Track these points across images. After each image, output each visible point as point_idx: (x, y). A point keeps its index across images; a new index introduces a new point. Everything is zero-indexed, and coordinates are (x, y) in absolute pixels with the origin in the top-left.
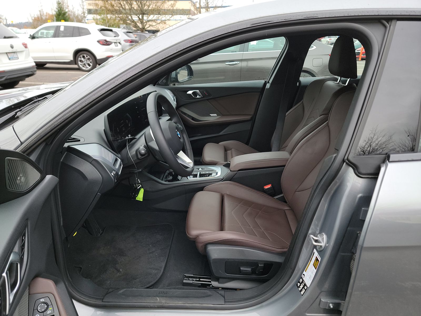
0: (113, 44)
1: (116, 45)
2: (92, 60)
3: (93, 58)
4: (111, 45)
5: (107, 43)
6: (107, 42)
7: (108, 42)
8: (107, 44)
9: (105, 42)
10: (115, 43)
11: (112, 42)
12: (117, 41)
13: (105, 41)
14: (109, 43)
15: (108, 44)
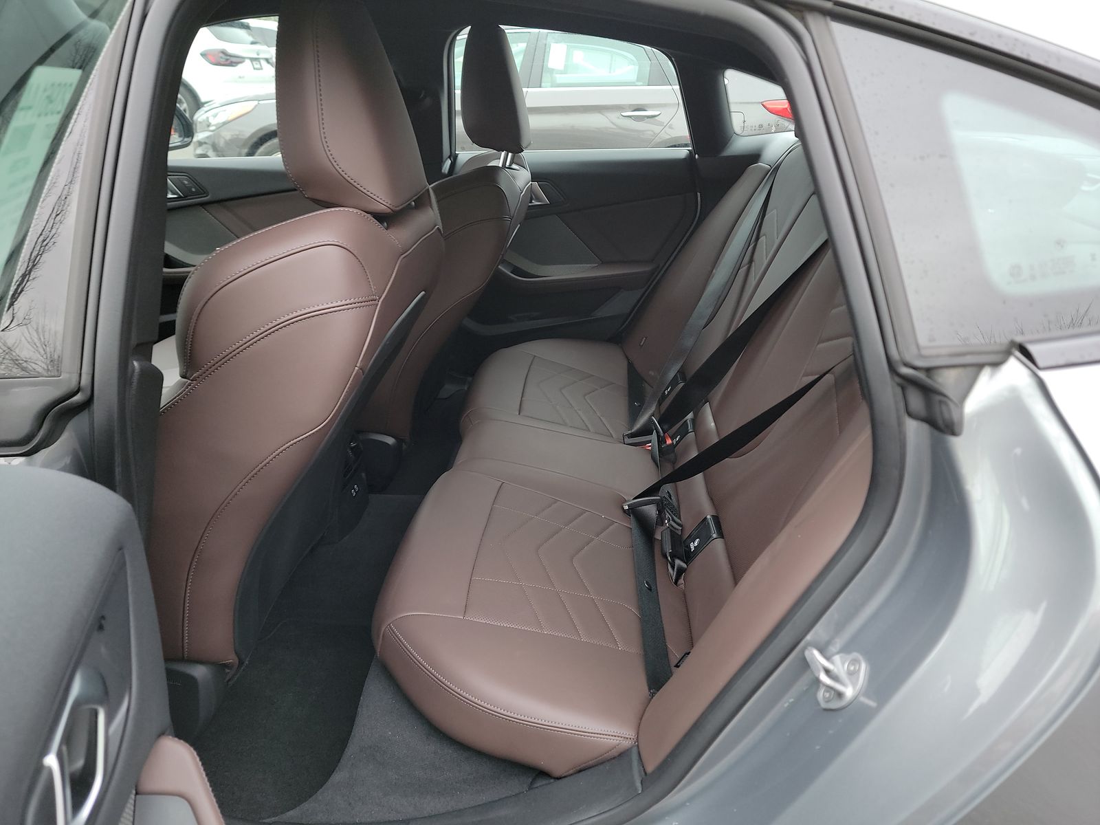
0: (248, 62)
1: (258, 66)
2: (188, 105)
3: (190, 99)
4: (240, 65)
5: (227, 60)
6: (228, 57)
7: (231, 56)
8: (228, 62)
9: (221, 58)
10: (252, 60)
11: (244, 58)
12: (258, 55)
13: (221, 55)
14: (234, 60)
15: (232, 62)
